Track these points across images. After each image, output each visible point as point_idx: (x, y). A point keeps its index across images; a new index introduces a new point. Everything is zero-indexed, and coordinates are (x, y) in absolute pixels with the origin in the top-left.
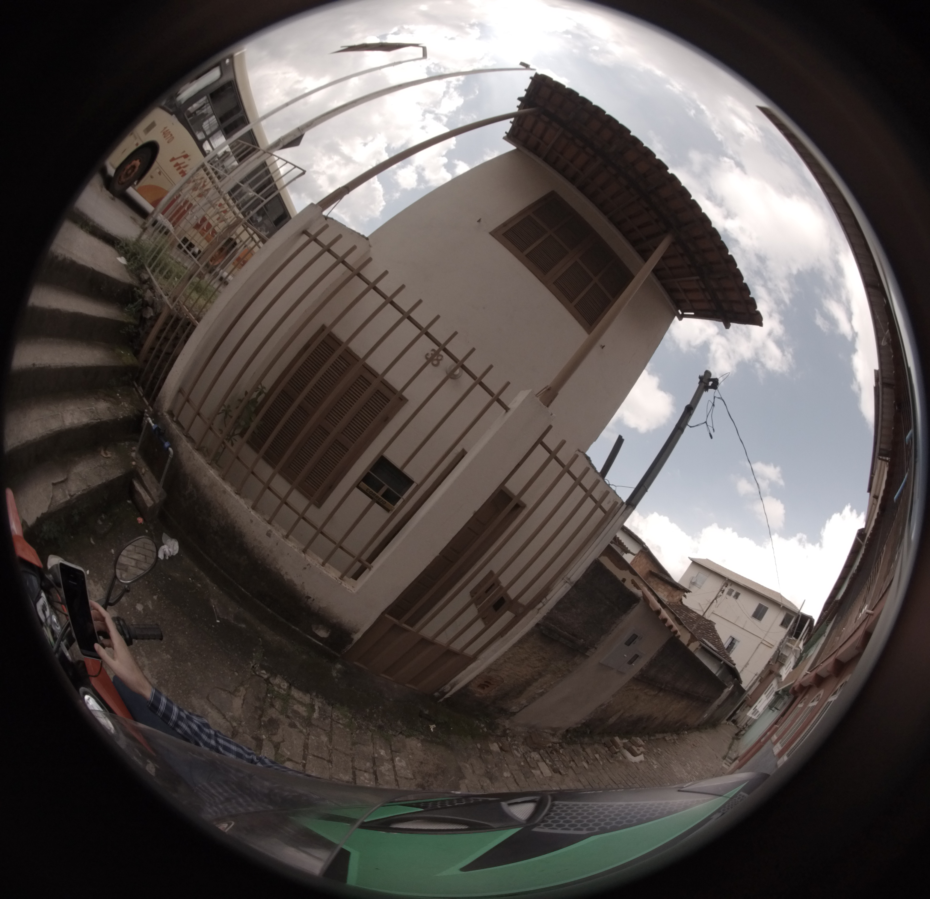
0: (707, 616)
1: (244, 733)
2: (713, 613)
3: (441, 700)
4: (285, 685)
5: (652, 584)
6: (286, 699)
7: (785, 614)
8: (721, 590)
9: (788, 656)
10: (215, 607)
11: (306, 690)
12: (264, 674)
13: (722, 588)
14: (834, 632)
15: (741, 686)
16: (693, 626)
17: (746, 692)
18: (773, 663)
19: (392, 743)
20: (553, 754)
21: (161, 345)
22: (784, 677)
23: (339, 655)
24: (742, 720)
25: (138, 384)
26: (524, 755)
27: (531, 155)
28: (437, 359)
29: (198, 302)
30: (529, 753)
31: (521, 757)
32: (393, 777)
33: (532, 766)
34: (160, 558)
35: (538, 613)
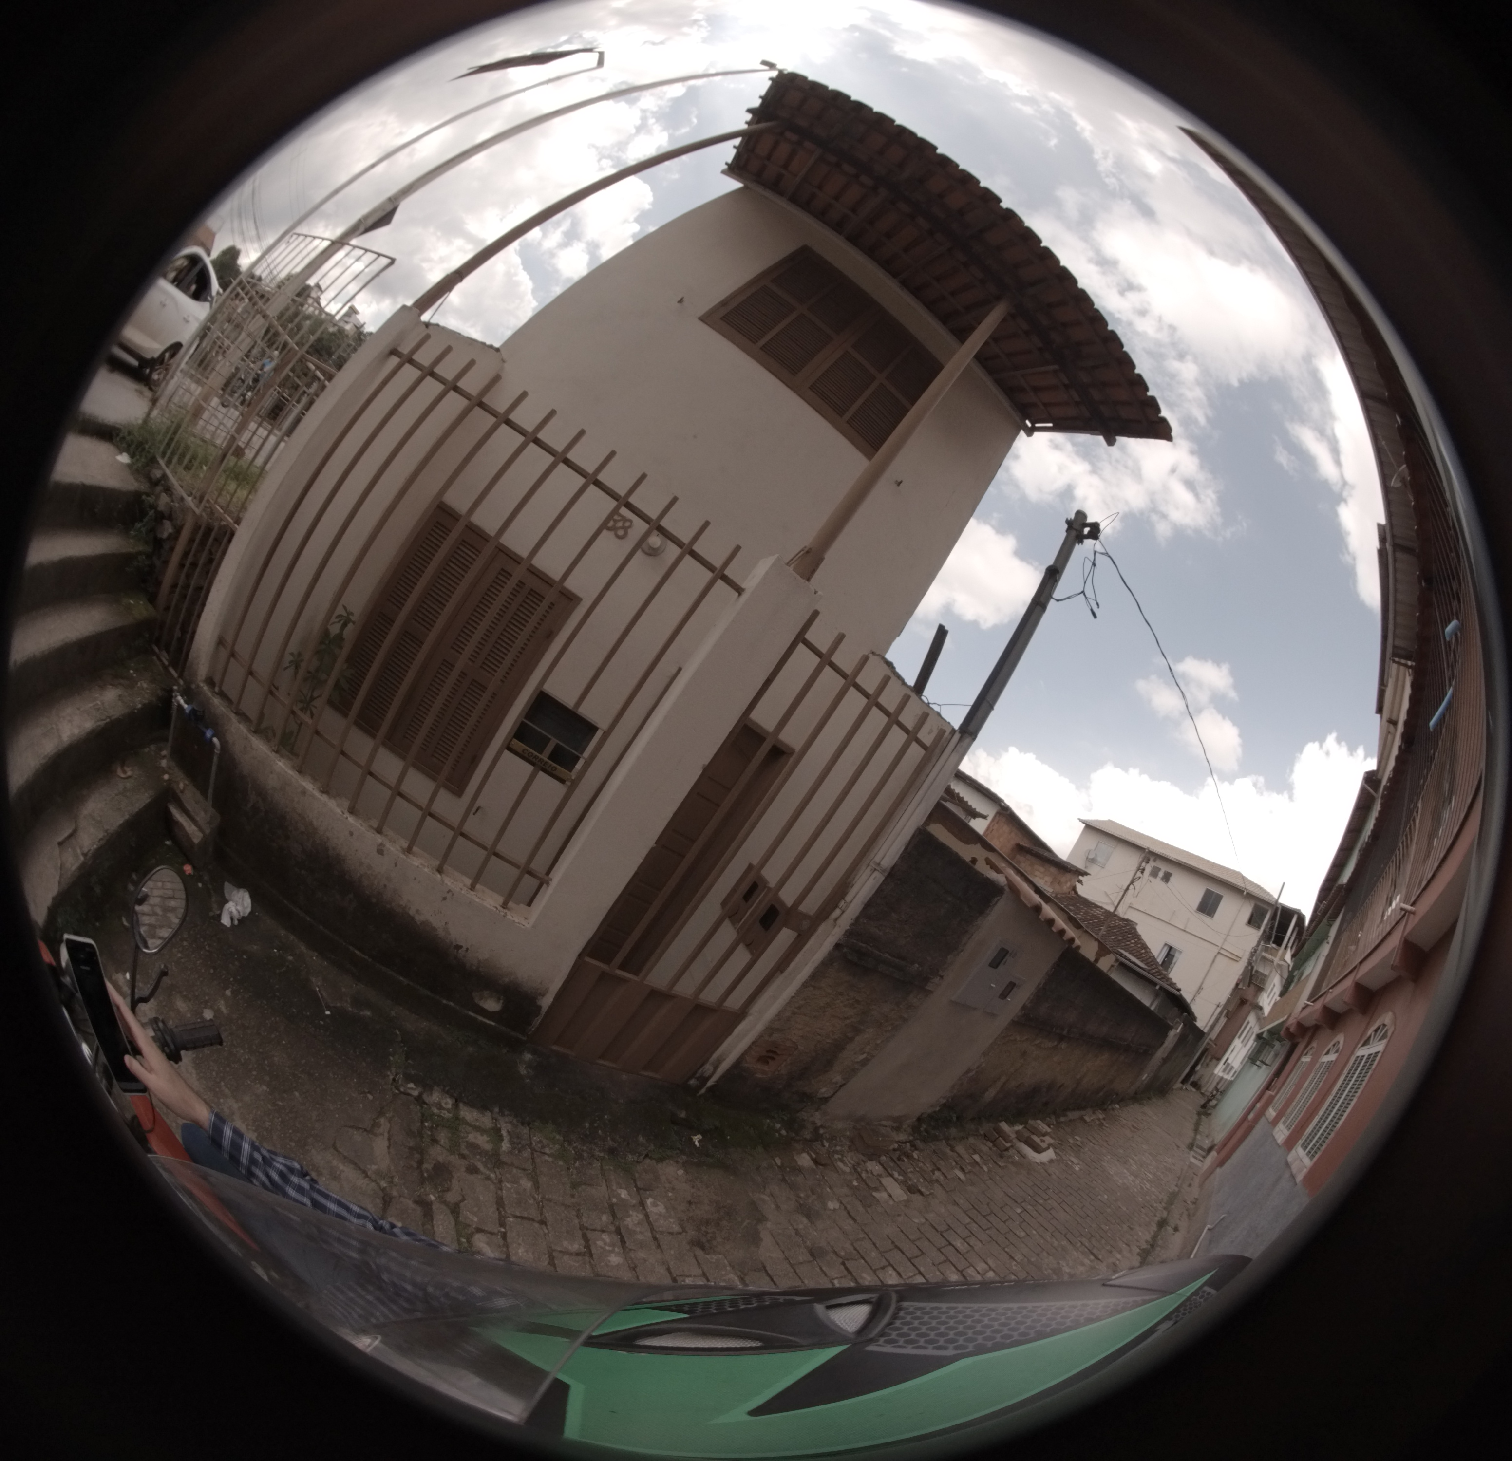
0: (1121, 912)
1: (400, 1196)
2: (1130, 907)
3: (703, 1091)
4: (448, 1102)
5: (1023, 865)
6: (455, 1125)
7: (1253, 905)
8: (1138, 869)
9: (1269, 976)
10: (319, 991)
11: (483, 1105)
12: (412, 1089)
13: (1140, 866)
14: (1345, 937)
15: (1195, 1025)
16: (1100, 929)
17: (1206, 1035)
18: (1243, 986)
19: (637, 1175)
20: (903, 1161)
21: (188, 576)
22: (1267, 1010)
23: (525, 1038)
24: (1207, 1082)
25: (159, 648)
26: (854, 1168)
27: (768, 194)
28: (623, 528)
29: (236, 495)
30: (862, 1163)
31: (850, 1172)
32: (650, 1234)
33: (872, 1185)
34: (225, 926)
35: (835, 926)
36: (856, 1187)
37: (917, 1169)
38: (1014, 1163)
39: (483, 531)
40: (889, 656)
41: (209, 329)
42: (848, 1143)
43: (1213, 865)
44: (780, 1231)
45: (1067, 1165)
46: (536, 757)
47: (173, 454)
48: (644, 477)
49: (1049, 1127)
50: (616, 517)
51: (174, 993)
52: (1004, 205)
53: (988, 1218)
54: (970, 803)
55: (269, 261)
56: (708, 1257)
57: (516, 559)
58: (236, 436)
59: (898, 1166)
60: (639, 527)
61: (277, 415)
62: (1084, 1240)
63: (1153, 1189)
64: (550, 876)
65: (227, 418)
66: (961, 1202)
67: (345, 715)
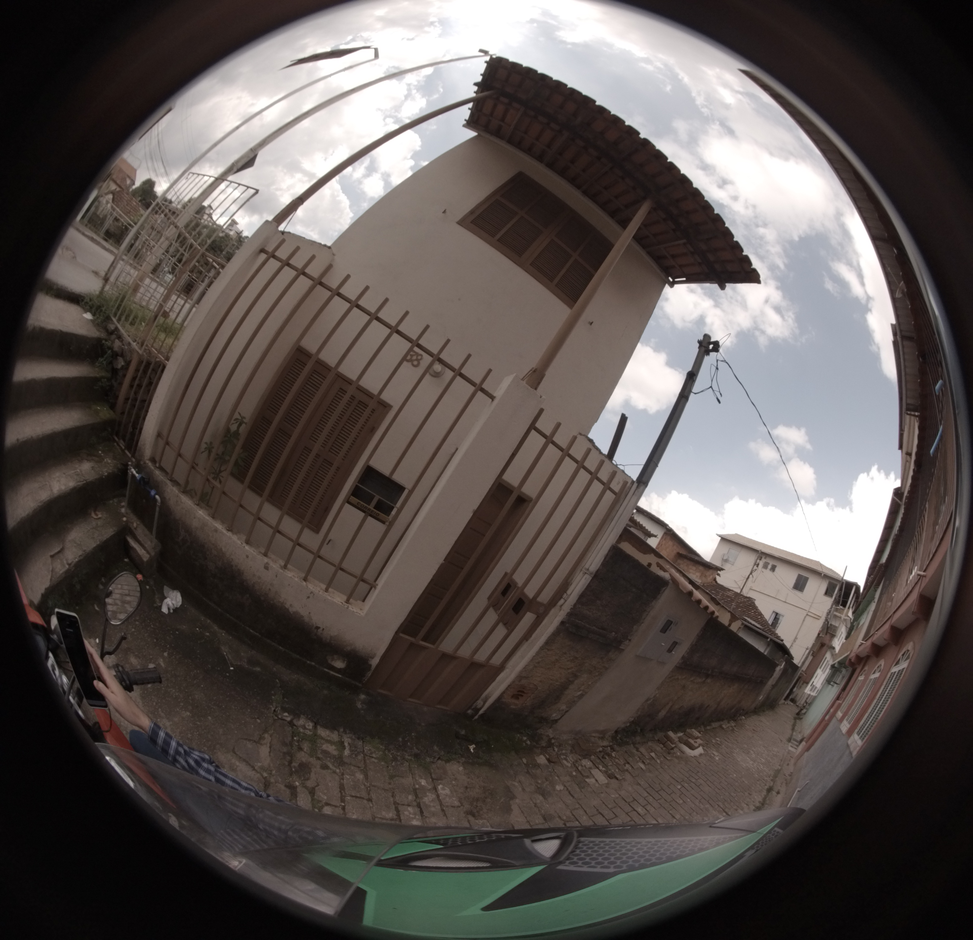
0: (745, 593)
1: (276, 782)
3: (476, 717)
4: (310, 725)
5: (682, 566)
6: (314, 739)
7: (827, 582)
8: (755, 564)
9: (838, 627)
10: (226, 655)
11: (333, 727)
12: (286, 716)
13: (756, 562)
14: (884, 598)
15: (793, 662)
16: (732, 605)
17: (799, 669)
18: (822, 635)
19: (432, 771)
20: (605, 758)
21: (136, 393)
22: (837, 649)
23: (361, 685)
24: (801, 698)
25: (118, 438)
26: (574, 764)
27: (493, 138)
28: (417, 360)
29: (165, 342)
30: (579, 761)
31: (571, 767)
32: (439, 807)
33: (585, 774)
34: (164, 613)
35: (560, 610)
36: (574, 776)
37: (615, 763)
38: (677, 757)
39: (327, 364)
40: (591, 436)
41: (140, 234)
42: (570, 748)
43: (802, 558)
44: (525, 805)
45: (711, 757)
46: (366, 507)
47: (121, 315)
48: (427, 327)
49: (700, 733)
50: (412, 353)
51: (128, 651)
52: (642, 136)
53: (659, 793)
54: (647, 528)
55: (176, 190)
56: (477, 821)
57: (348, 381)
58: (163, 304)
59: (602, 762)
60: (427, 359)
61: (190, 290)
62: (720, 804)
63: (765, 769)
64: (377, 583)
65: (156, 292)
66: (642, 783)
67: (242, 482)
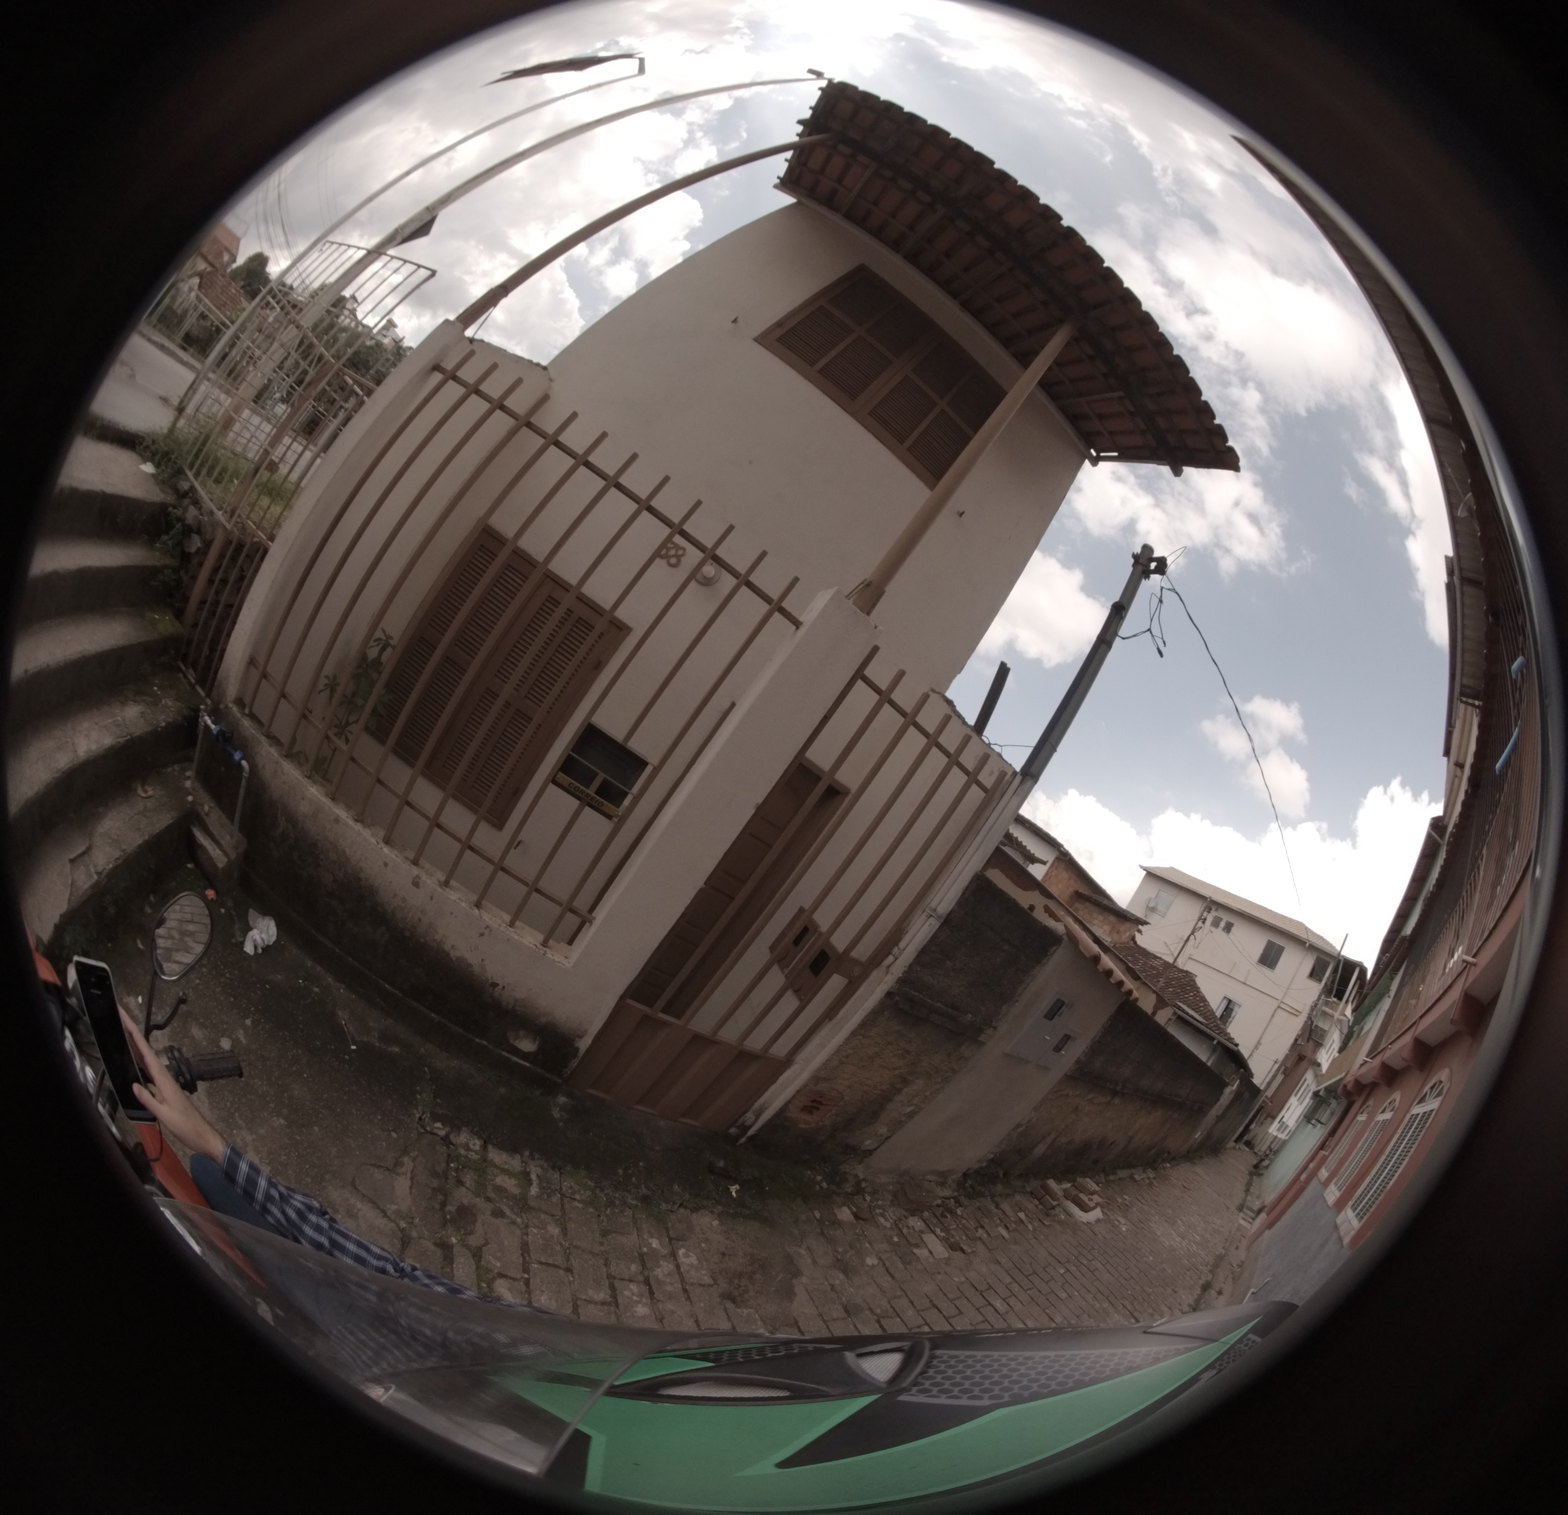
0: (1180, 964)
1: (420, 1238)
2: (1190, 958)
3: (744, 1139)
4: (476, 1144)
5: (1081, 913)
6: (482, 1167)
7: (1315, 957)
8: (1200, 919)
9: (1329, 1031)
10: (345, 1024)
11: (513, 1149)
12: (439, 1128)
13: (1202, 915)
14: (1406, 992)
15: (1252, 1082)
16: (1159, 981)
17: (1262, 1093)
18: (1302, 1041)
19: (670, 1225)
20: (946, 1217)
21: (217, 593)
22: (1325, 1067)
23: (559, 1081)
24: (1262, 1140)
25: (185, 666)
26: (895, 1223)
27: (822, 210)
28: (676, 556)
29: (269, 511)
30: (904, 1219)
31: (891, 1228)
32: (680, 1285)
33: (913, 1241)
34: (248, 954)
35: (887, 973)
36: (896, 1243)
37: (960, 1226)
38: (1060, 1222)
39: (529, 555)
40: (949, 694)
41: (238, 338)
42: (890, 1198)
43: (1276, 915)
44: (815, 1286)
45: (1113, 1226)
46: (582, 792)
47: (202, 465)
48: (699, 503)
49: (1098, 1185)
50: (669, 545)
51: (189, 1019)
52: (1068, 223)
53: (1029, 1278)
54: (1028, 848)
55: (301, 269)
56: (739, 1310)
57: (564, 586)
58: (270, 449)
59: (941, 1222)
60: (693, 556)
61: (313, 430)
62: (1126, 1303)
63: (1200, 1251)
64: (594, 914)
65: (259, 432)
66: (1003, 1261)
67: (382, 742)
